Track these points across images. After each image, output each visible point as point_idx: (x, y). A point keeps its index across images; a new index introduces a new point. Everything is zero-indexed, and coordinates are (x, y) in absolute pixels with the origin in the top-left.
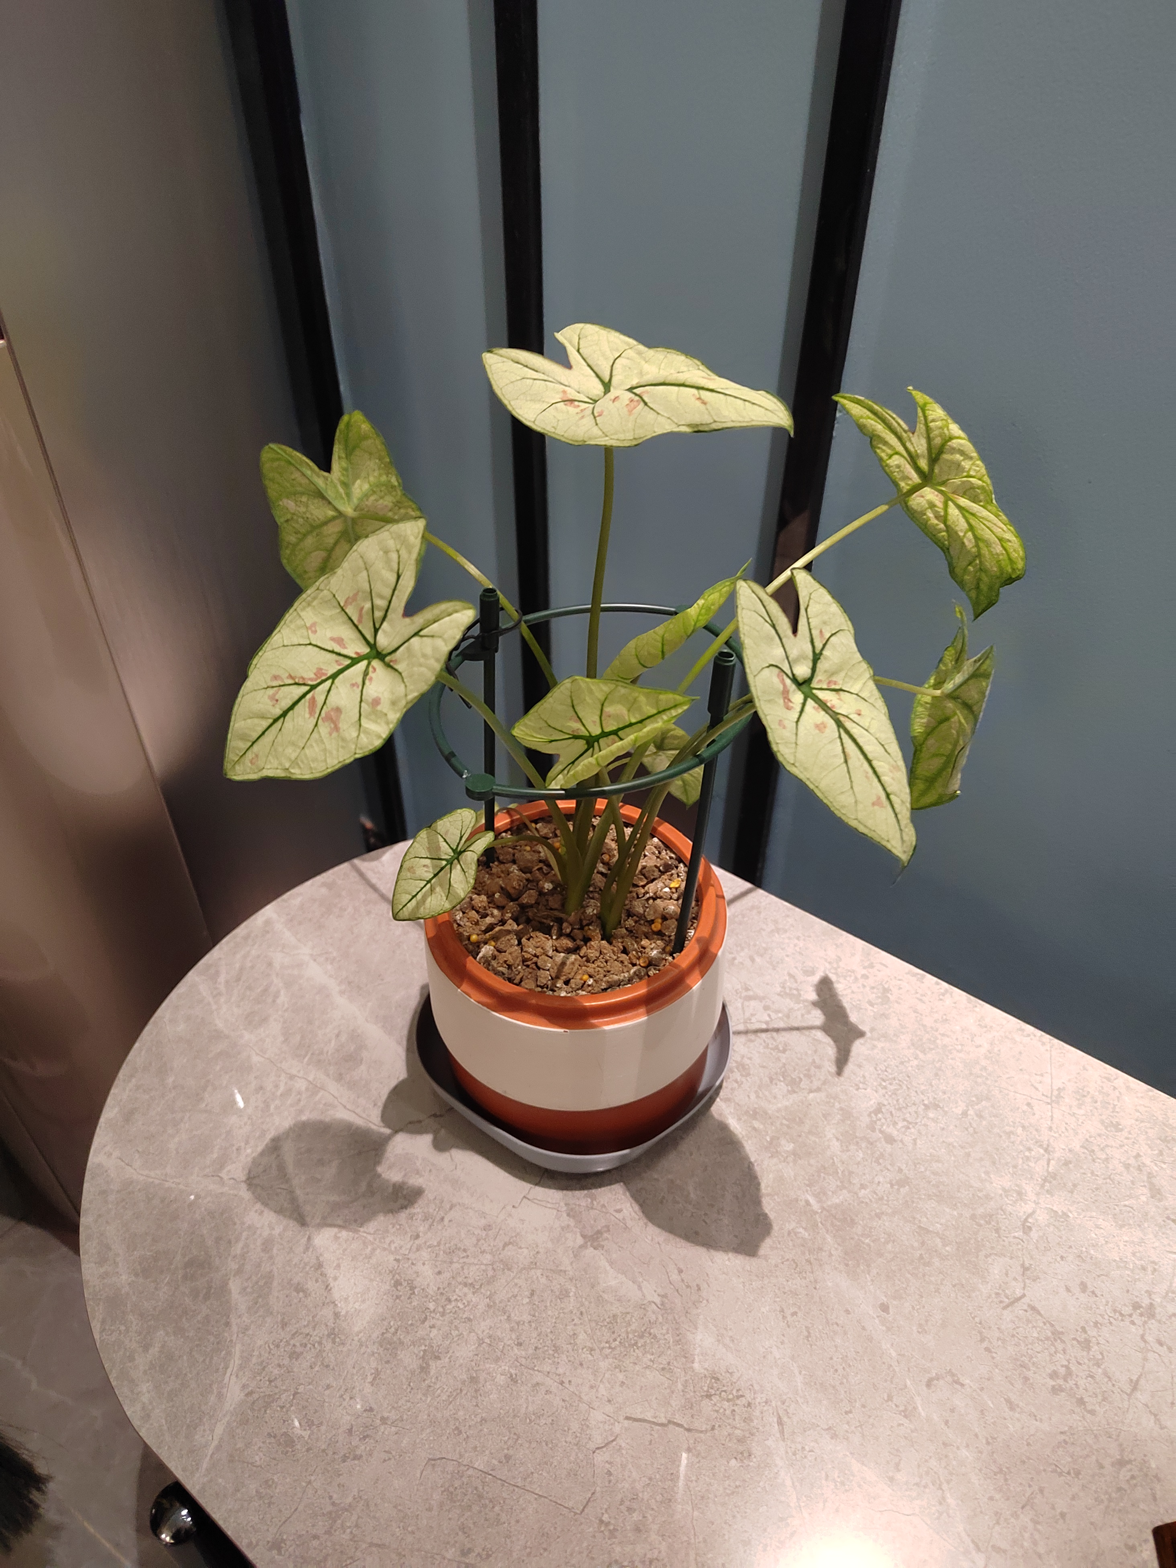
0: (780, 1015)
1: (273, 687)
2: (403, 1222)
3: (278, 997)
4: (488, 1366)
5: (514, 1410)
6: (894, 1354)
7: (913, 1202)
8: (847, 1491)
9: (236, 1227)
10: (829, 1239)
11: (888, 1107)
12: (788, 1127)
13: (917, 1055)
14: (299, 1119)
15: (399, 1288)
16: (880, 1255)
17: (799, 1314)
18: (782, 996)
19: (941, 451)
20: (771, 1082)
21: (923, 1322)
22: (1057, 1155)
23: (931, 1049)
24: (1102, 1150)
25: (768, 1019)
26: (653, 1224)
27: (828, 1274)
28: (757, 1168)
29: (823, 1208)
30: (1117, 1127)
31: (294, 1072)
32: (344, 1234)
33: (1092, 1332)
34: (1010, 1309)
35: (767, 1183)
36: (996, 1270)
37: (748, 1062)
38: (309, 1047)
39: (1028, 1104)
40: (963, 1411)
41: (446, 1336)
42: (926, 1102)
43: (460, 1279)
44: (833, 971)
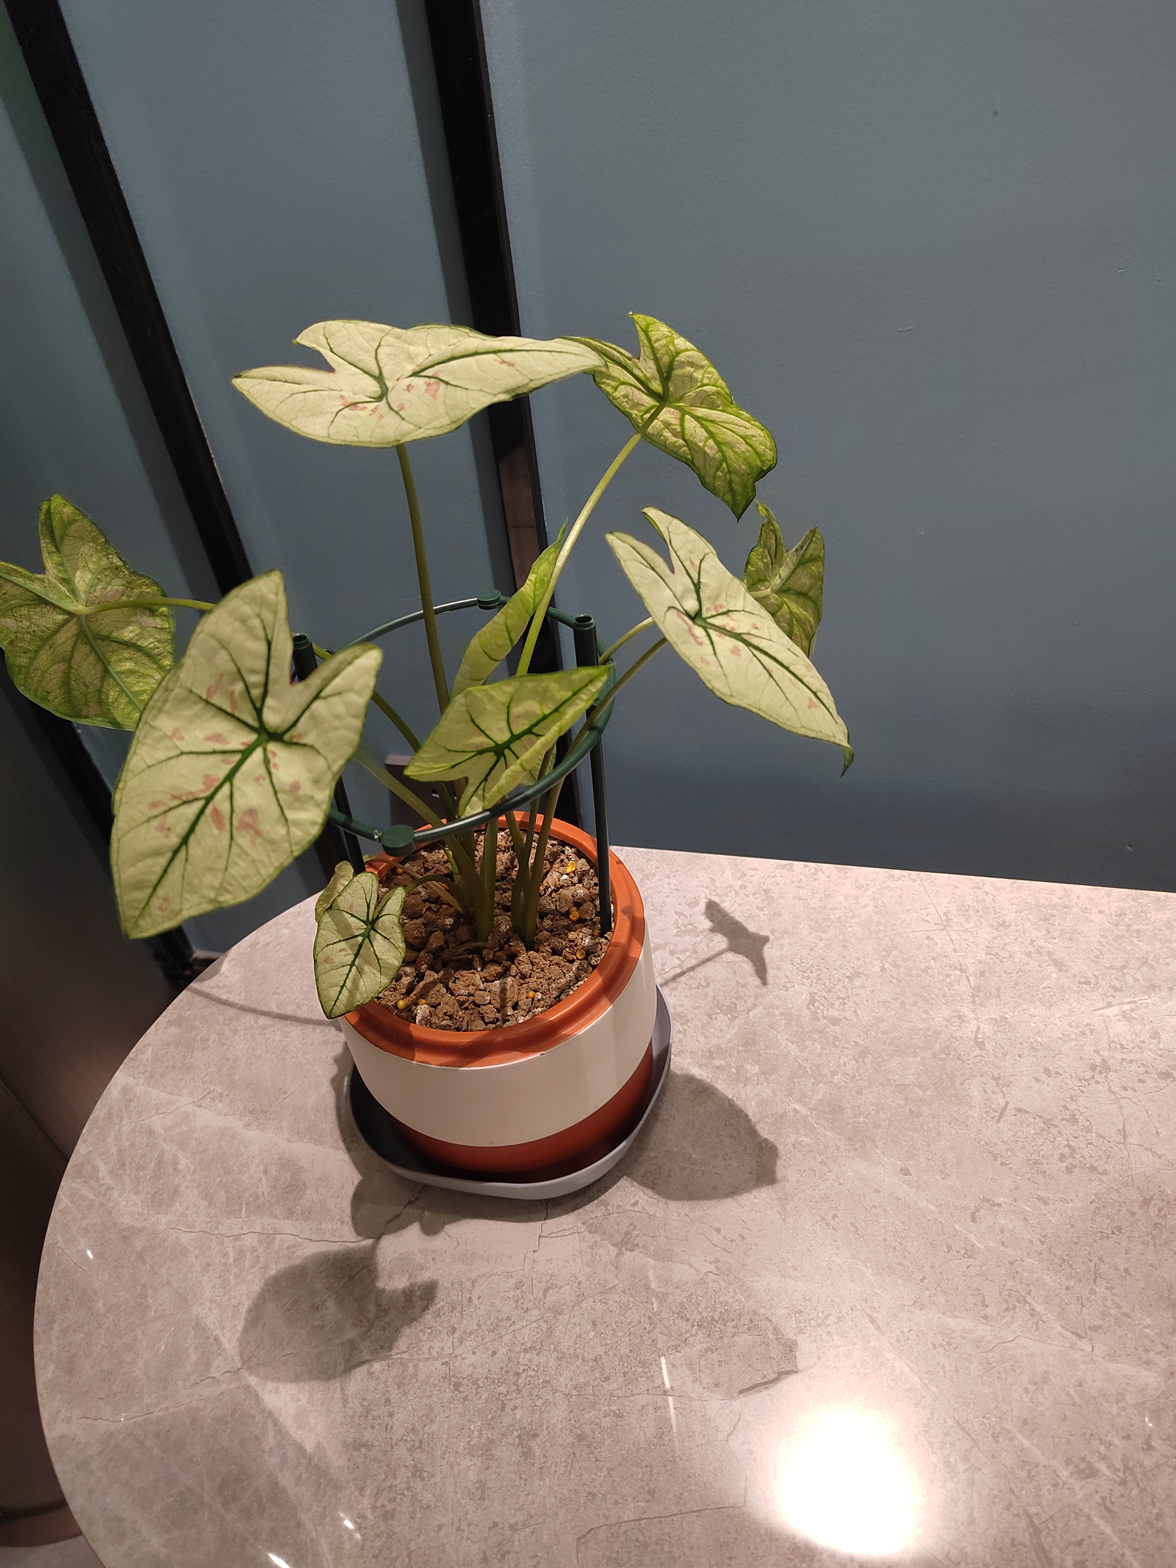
0: (688, 954)
1: (156, 817)
2: (432, 1323)
3: (178, 1163)
4: (587, 1416)
5: (634, 1444)
6: (933, 1208)
7: (880, 1067)
8: (955, 1348)
9: (257, 1419)
10: (829, 1134)
11: (819, 993)
12: (746, 1051)
13: (821, 937)
14: (267, 1276)
15: (461, 1389)
16: (878, 1126)
17: (839, 1215)
18: (681, 936)
19: (671, 368)
20: (711, 1019)
21: (942, 1168)
22: (971, 970)
23: (830, 926)
24: (1003, 949)
25: (679, 962)
26: (672, 1199)
27: (844, 1165)
28: (738, 1102)
29: (811, 1109)
30: (1005, 925)
31: (237, 1231)
32: (377, 1366)
33: (1072, 1106)
34: (1002, 1119)
35: (751, 1110)
36: (975, 1091)
37: (682, 1009)
38: (239, 1197)
39: (928, 938)
40: (1010, 1226)
41: (533, 1409)
42: (848, 974)
43: (518, 1349)
44: (713, 893)
